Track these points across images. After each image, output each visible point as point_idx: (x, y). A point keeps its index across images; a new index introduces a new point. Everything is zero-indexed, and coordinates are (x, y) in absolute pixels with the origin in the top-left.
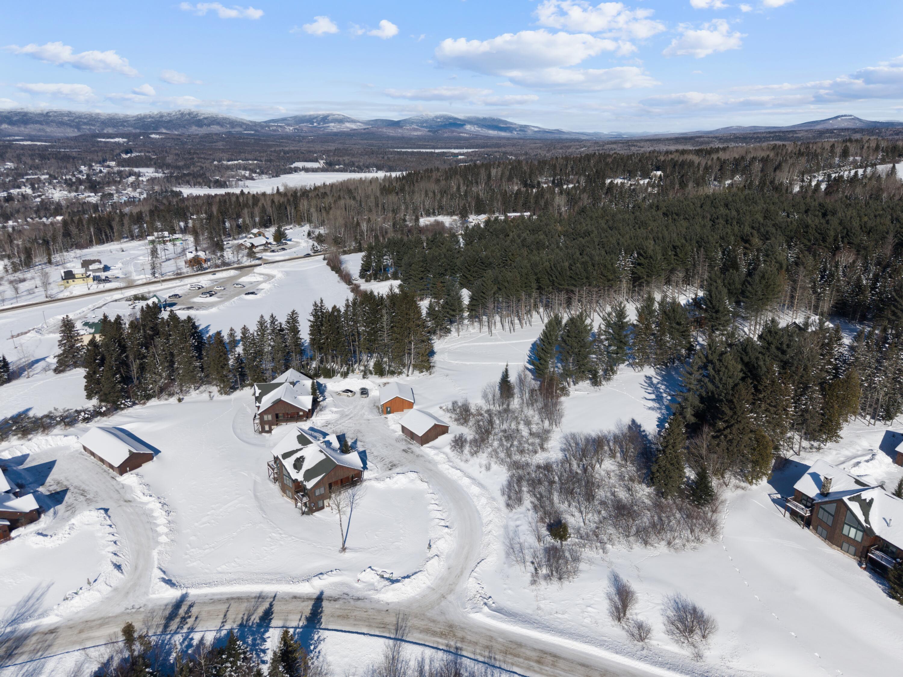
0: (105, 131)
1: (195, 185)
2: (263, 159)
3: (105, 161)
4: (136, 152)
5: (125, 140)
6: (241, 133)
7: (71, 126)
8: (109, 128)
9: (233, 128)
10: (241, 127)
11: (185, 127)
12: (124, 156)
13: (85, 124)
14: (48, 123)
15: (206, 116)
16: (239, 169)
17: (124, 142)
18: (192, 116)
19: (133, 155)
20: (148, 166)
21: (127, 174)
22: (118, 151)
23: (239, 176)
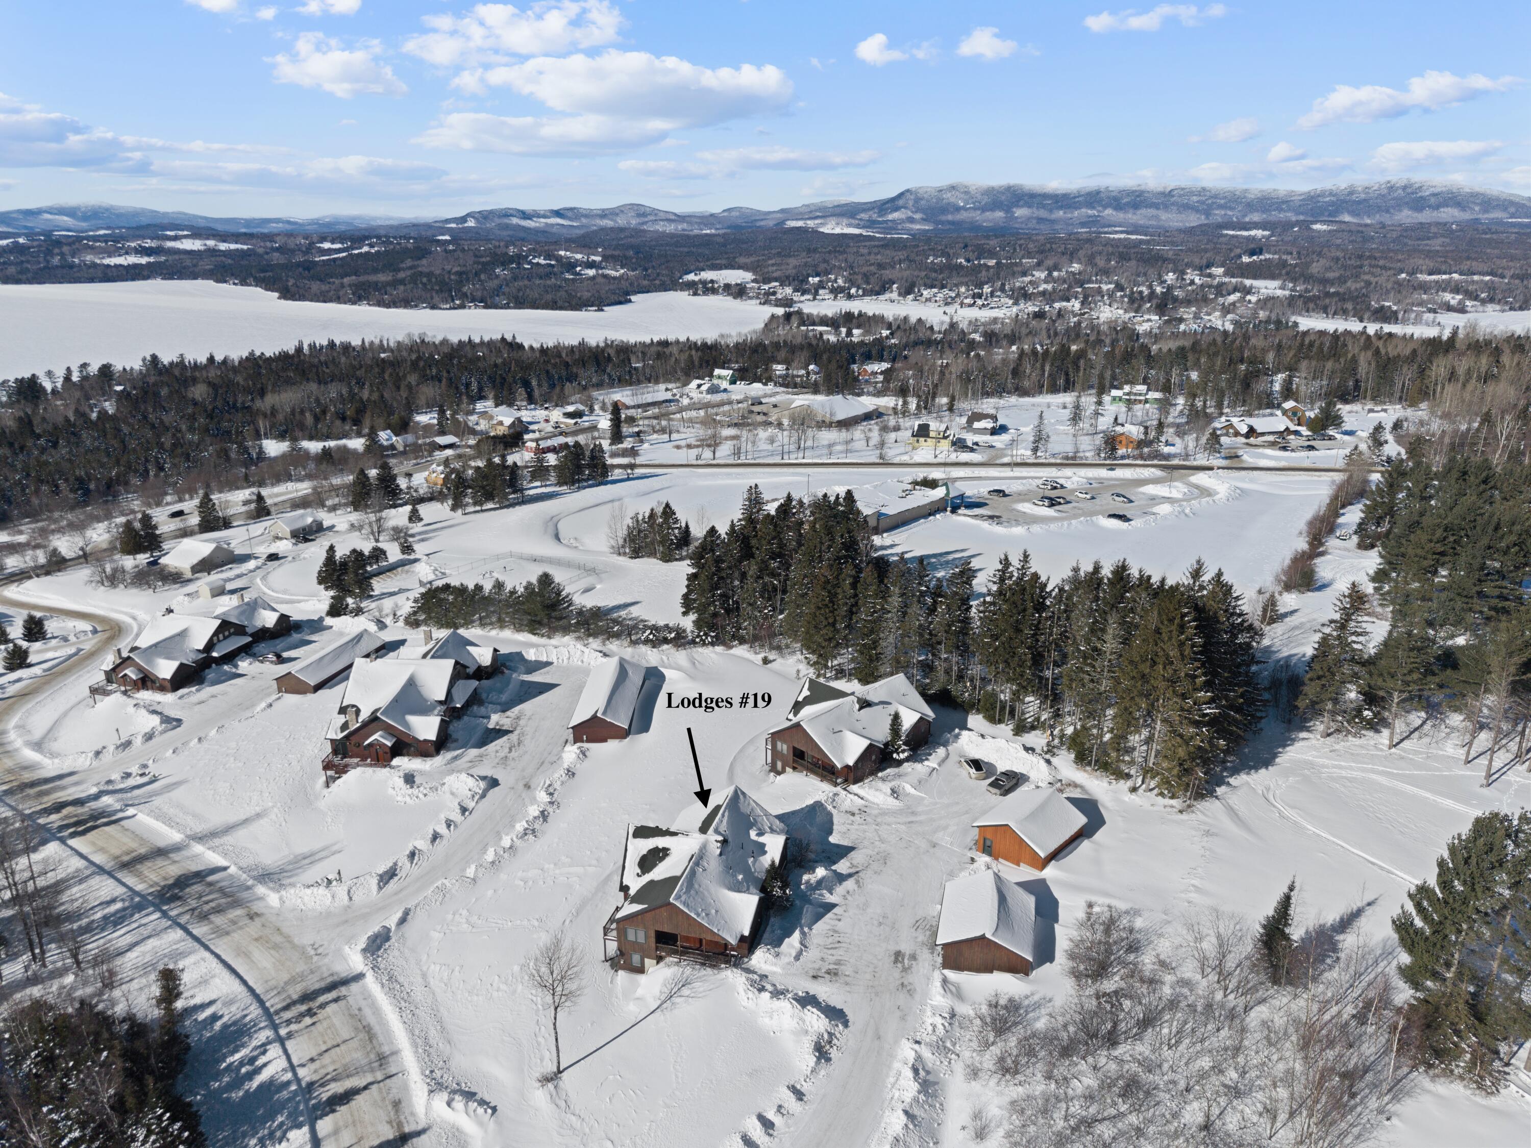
0: (1247, 219)
1: (1335, 314)
2: (1509, 273)
3: (1209, 266)
4: (1269, 253)
5: (1267, 233)
6: (1500, 222)
7: (1197, 211)
8: (1256, 214)
9: (1486, 211)
10: (1505, 209)
11: (1387, 211)
12: (1246, 259)
13: (1221, 207)
14: (1166, 207)
15: (1438, 190)
16: (1444, 290)
17: (1263, 237)
18: (1409, 190)
19: (1262, 257)
20: (1273, 277)
21: (1230, 288)
22: (1238, 251)
23: (1435, 303)
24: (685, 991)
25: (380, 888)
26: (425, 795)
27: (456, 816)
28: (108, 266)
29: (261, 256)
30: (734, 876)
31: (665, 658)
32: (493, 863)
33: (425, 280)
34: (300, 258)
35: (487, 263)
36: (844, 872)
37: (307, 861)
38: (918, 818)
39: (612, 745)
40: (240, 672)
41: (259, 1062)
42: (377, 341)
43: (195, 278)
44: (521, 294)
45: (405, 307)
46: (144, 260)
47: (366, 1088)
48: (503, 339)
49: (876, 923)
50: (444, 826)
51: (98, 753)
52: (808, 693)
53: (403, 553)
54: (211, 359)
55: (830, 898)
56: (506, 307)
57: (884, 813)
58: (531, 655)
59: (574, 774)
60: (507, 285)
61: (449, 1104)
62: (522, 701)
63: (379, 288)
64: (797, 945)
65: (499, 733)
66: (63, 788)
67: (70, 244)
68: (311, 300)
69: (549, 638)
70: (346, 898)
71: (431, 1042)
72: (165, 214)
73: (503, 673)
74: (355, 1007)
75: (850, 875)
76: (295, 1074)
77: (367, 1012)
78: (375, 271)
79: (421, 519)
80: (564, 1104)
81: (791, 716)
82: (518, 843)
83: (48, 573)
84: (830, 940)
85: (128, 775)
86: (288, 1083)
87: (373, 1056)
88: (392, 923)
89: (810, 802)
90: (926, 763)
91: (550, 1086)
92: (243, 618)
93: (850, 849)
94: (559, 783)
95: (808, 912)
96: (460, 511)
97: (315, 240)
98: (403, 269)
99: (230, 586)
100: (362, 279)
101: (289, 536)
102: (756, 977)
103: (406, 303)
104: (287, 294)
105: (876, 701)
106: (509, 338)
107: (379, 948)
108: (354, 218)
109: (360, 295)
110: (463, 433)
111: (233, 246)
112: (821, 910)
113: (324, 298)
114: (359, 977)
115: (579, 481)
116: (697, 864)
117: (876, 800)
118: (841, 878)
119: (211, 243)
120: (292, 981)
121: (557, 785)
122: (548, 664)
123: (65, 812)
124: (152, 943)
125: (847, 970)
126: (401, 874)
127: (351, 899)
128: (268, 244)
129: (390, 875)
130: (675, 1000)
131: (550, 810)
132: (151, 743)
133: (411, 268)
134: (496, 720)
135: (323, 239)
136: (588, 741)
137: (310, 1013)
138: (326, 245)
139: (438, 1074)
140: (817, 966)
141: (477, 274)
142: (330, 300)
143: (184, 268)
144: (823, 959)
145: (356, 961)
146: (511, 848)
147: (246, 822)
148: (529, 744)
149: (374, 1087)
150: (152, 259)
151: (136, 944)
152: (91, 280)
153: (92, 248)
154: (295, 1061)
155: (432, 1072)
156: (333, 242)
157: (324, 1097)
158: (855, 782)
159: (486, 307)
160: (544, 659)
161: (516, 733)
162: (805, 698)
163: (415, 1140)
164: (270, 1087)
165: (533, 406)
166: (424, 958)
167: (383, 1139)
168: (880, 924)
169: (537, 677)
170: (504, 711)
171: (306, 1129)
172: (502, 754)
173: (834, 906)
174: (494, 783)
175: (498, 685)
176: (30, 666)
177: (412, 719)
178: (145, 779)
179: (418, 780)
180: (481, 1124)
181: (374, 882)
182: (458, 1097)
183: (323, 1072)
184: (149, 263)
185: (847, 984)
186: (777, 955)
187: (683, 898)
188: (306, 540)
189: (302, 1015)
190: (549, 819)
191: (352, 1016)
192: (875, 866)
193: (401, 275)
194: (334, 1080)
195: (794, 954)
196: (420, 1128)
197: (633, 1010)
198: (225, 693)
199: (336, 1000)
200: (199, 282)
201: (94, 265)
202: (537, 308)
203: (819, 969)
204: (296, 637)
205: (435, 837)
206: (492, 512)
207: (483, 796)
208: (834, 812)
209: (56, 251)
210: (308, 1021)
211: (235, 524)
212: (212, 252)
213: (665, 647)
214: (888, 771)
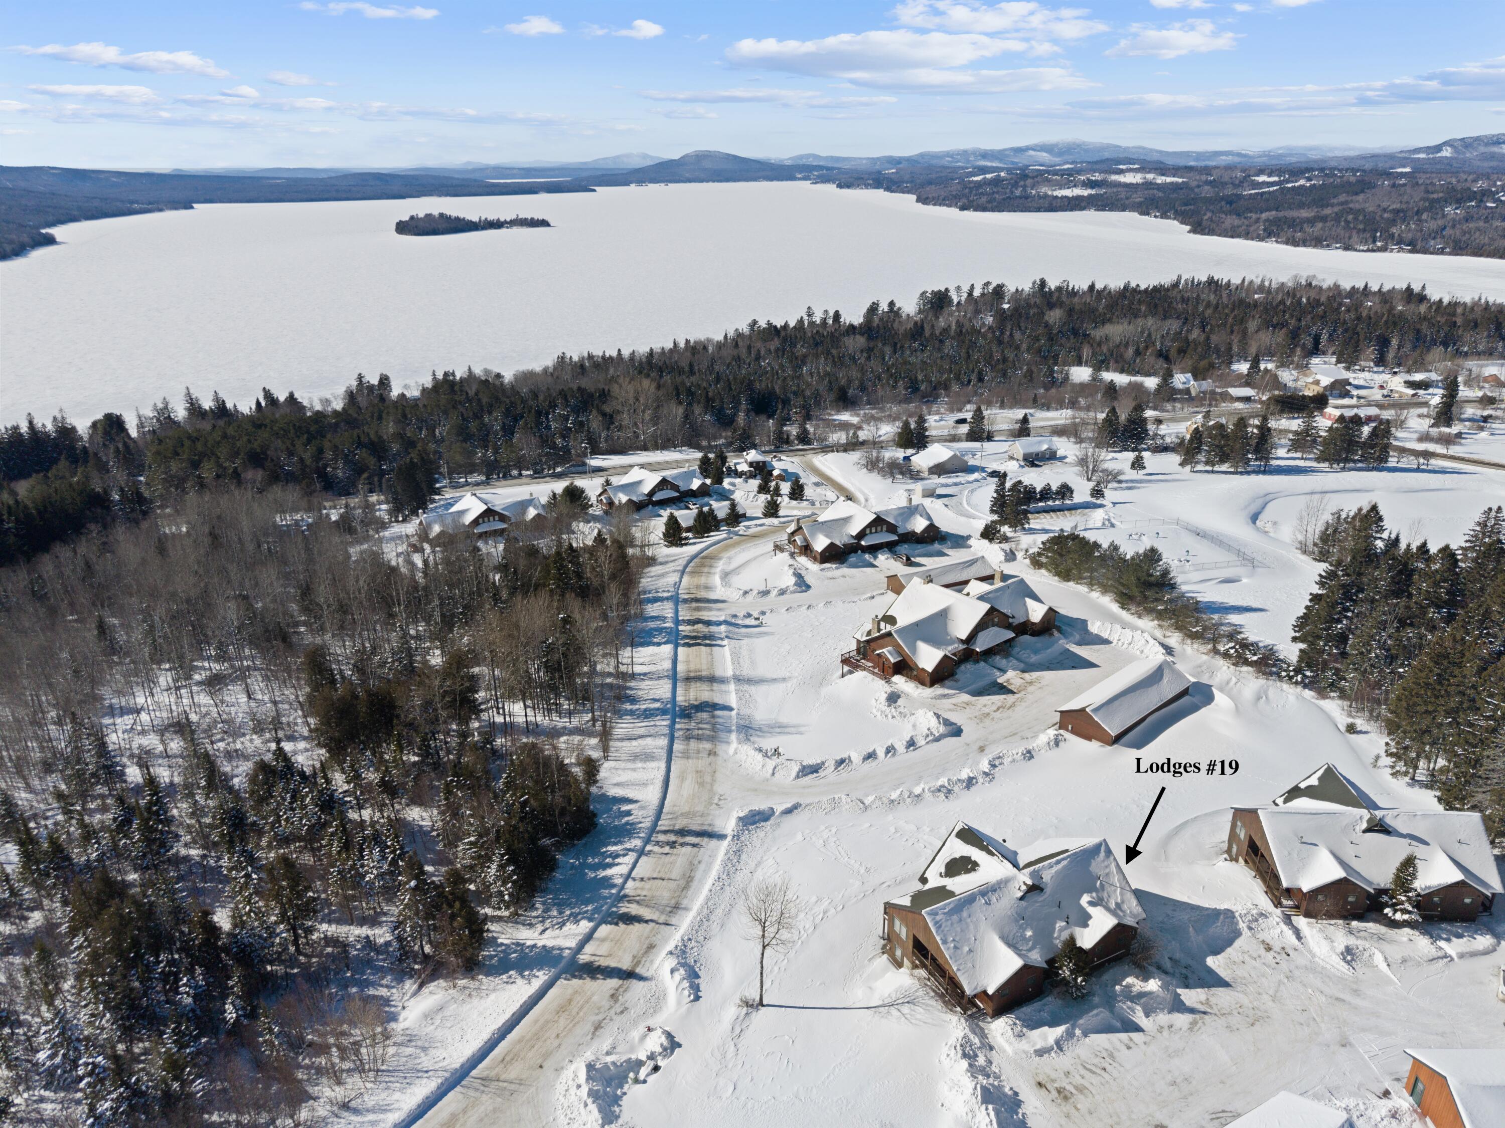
24: (906, 1009)
25: (798, 777)
26: (893, 717)
27: (900, 747)
28: (1057, 197)
29: (1192, 189)
30: (1023, 928)
31: (1234, 680)
32: (893, 801)
33: (1350, 217)
34: (1229, 191)
35: (1438, 200)
36: (1188, 1003)
37: (778, 730)
38: (1357, 1001)
39: (1094, 746)
40: (875, 563)
41: (617, 861)
42: (1258, 281)
43: (1124, 210)
44: (1464, 238)
45: (1315, 246)
46: (1086, 192)
47: (647, 922)
48: (1409, 289)
49: (1169, 1078)
50: (884, 750)
51: (746, 593)
52: (1316, 783)
53: (1092, 495)
54: (1092, 287)
55: (1139, 1017)
56: (1441, 252)
57: (1313, 968)
58: (1094, 627)
59: (1032, 757)
60: (1454, 226)
61: (673, 971)
62: (1049, 668)
63: (1293, 224)
64: (1051, 1041)
65: (1003, 689)
66: (710, 609)
67: (1033, 178)
68: (1219, 235)
69: (1140, 617)
70: (771, 771)
71: (713, 917)
72: (1126, 149)
73: (1052, 635)
74: (699, 858)
75: (1192, 1011)
76: (625, 882)
77: (702, 867)
78: (1301, 206)
79: (1144, 468)
80: (737, 1033)
81: (1280, 801)
82: (927, 795)
83: (845, 451)
84: (1096, 1061)
85: (749, 615)
86: (614, 886)
87: (673, 902)
88: (779, 809)
89: (1222, 907)
90: (1442, 944)
91: (745, 1010)
92: (900, 519)
93: (1224, 984)
94: (1010, 759)
95: (1097, 1015)
96: (1188, 468)
97: (1252, 173)
98: (1332, 206)
99: (940, 491)
100: (1281, 214)
101: (1021, 458)
102: (976, 1041)
103: (1318, 242)
104: (1198, 228)
105: (1404, 831)
106: (1416, 288)
107: (754, 823)
108: (1311, 149)
109: (1271, 232)
110: (1265, 387)
111: (1169, 180)
112: (1118, 1024)
113: (1233, 233)
114: (722, 837)
115: (1346, 460)
116: (983, 894)
117: (1316, 950)
118: (1178, 1006)
119: (1150, 176)
120: (685, 815)
121: (1006, 761)
122: (1107, 642)
123: (696, 626)
124: (649, 741)
125: (1083, 1103)
126: (821, 773)
127: (773, 774)
128: (1204, 178)
129: (814, 769)
130: (893, 1011)
131: (981, 780)
132: (782, 597)
133: (1342, 204)
134: (1011, 677)
135: (1261, 172)
136: (1073, 732)
137: (672, 845)
138: (1262, 178)
139: (691, 944)
140: (1053, 1075)
141: (1418, 213)
142: (1238, 236)
143: (1118, 200)
144: (1067, 1074)
145: (729, 826)
146: (918, 796)
147: (774, 680)
148: (1020, 709)
149: (652, 924)
150: (1093, 192)
151: (641, 737)
152: (1038, 210)
153: (1048, 180)
154: (634, 874)
155: (690, 939)
156: (1270, 175)
157: (623, 910)
158: (1308, 915)
159: (1414, 251)
160: (1105, 635)
161: (1017, 696)
162: (1309, 787)
163: (634, 981)
164: (606, 882)
165: (1381, 369)
166: (774, 849)
167: (619, 966)
168: (1174, 1083)
169: (1084, 652)
170: (1023, 671)
171: (591, 924)
172: (986, 710)
173: (1138, 1029)
174: (957, 732)
175: (1039, 645)
176: (777, 517)
177: (922, 646)
178: (756, 623)
179: (900, 702)
180: (679, 1003)
181: (796, 768)
182: (682, 971)
183: (639, 892)
184: (1090, 196)
185: (1068, 1116)
186: (1020, 1036)
187: (938, 918)
188: (1033, 465)
189: (668, 843)
190: (973, 789)
191: (691, 864)
192: (1235, 1020)
193: (1328, 211)
194: (638, 902)
195: (1038, 1047)
196: (645, 975)
197: (858, 995)
198: (852, 577)
199: (694, 845)
200: (1127, 214)
201: (1046, 196)
202: (1481, 255)
203: (1053, 1081)
204: (937, 546)
205: (871, 756)
206: (1223, 476)
207: (937, 740)
208: (1246, 933)
209: (1022, 183)
210: (667, 849)
211: (996, 438)
212: (1148, 185)
213: (1245, 669)
214: (1370, 925)
